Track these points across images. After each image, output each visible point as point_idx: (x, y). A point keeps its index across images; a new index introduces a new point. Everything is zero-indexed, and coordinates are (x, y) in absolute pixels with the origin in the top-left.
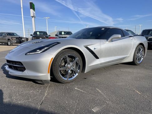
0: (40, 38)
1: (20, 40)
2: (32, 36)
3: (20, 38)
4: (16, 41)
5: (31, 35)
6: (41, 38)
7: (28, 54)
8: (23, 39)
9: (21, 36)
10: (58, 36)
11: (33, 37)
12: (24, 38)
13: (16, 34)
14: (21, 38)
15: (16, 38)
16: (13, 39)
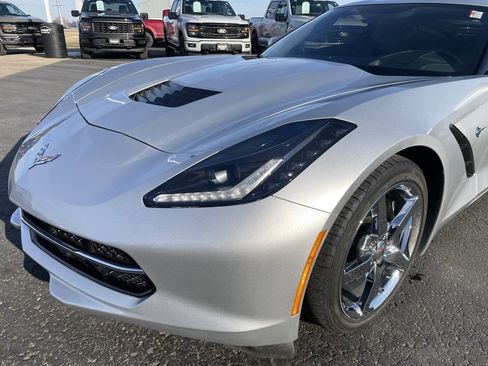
0: (111, 24)
1: (32, 32)
2: (77, 19)
3: (31, 23)
4: (17, 37)
5: (75, 13)
6: (116, 24)
7: (162, 198)
8: (45, 31)
9: (35, 16)
10: (180, 20)
11: (83, 20)
12: (48, 25)
13: (15, 8)
14: (39, 25)
15: (19, 24)
16: (6, 27)
